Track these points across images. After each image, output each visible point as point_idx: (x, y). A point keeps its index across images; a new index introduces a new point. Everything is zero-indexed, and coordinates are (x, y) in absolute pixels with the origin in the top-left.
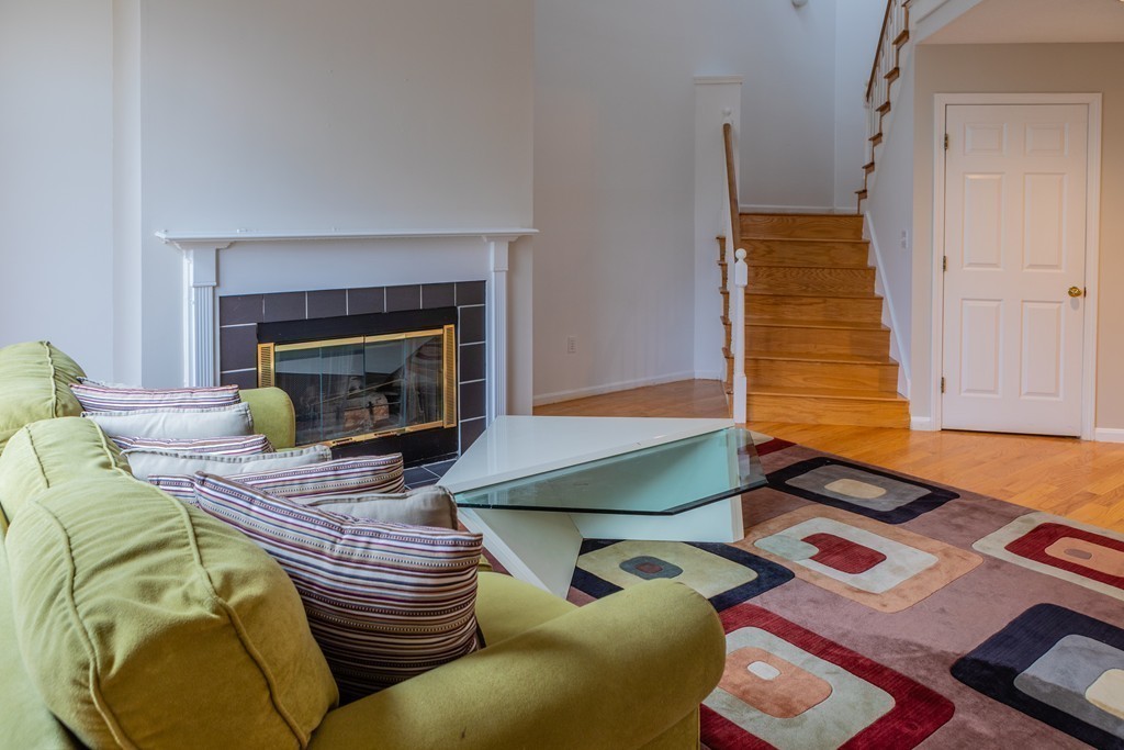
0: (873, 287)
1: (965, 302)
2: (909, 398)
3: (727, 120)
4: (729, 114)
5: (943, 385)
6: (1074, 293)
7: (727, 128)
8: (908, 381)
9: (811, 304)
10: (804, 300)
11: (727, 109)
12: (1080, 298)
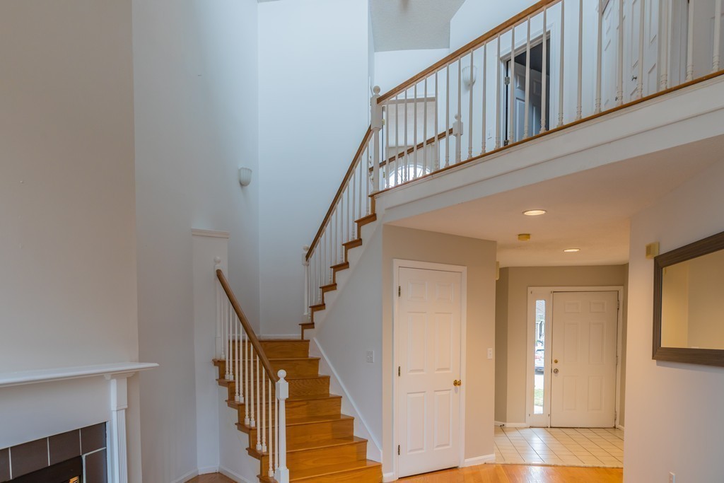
0: (328, 390)
1: (409, 395)
2: (382, 463)
3: (218, 267)
4: (219, 262)
5: (399, 450)
6: (456, 383)
7: (219, 274)
8: (381, 451)
9: (299, 406)
10: (295, 404)
11: (218, 258)
12: (458, 386)
